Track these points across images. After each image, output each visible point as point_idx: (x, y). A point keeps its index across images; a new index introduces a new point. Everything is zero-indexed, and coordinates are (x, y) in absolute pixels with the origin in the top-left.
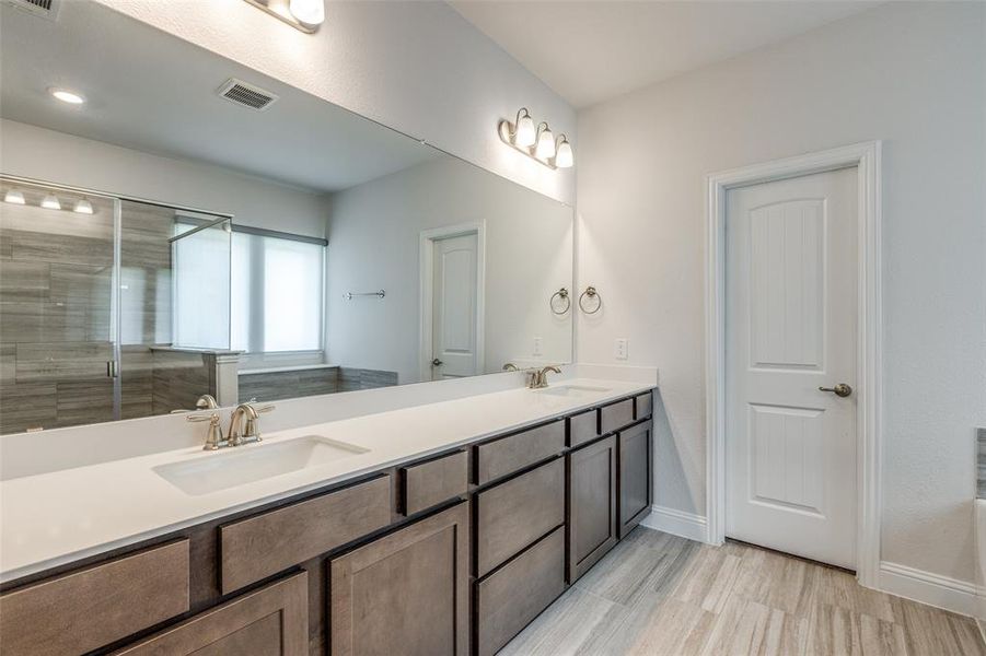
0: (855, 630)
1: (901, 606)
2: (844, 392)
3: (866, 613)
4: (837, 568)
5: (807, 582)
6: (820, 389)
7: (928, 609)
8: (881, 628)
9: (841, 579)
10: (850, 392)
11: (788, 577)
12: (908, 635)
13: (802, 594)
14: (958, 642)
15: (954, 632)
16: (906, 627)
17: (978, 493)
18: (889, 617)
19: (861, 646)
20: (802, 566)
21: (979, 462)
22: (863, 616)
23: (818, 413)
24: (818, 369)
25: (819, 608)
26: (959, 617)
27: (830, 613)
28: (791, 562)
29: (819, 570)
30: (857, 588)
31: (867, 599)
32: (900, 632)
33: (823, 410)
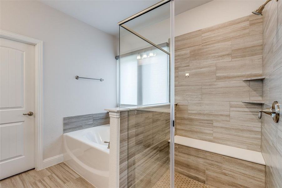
0: (45, 183)
1: (50, 169)
2: (30, 114)
3: (44, 177)
4: (29, 170)
5: (23, 181)
6: (23, 114)
7: (55, 166)
8: (50, 178)
9: (31, 173)
10: (33, 114)
11: (15, 184)
12: (55, 174)
13: (24, 185)
14: (64, 169)
15: (62, 167)
16: (54, 173)
17: (64, 132)
18: (50, 174)
19: (49, 186)
20: (17, 177)
21: (64, 125)
22: (44, 178)
23: (22, 123)
24: (22, 108)
25: (32, 185)
26: (61, 163)
27: (35, 184)
28: (12, 178)
29: (24, 175)
30: (38, 172)
31: (41, 173)
32: (54, 175)
33: (23, 121)
